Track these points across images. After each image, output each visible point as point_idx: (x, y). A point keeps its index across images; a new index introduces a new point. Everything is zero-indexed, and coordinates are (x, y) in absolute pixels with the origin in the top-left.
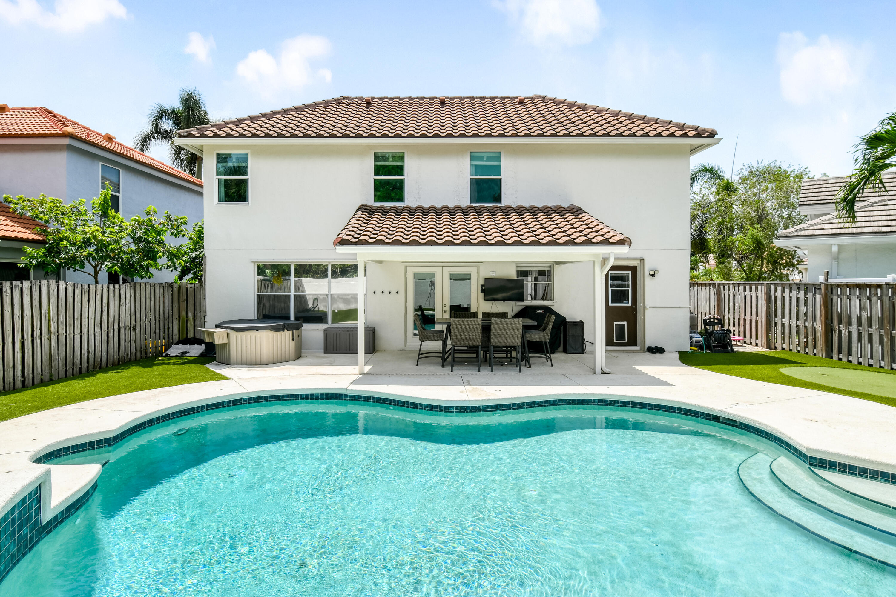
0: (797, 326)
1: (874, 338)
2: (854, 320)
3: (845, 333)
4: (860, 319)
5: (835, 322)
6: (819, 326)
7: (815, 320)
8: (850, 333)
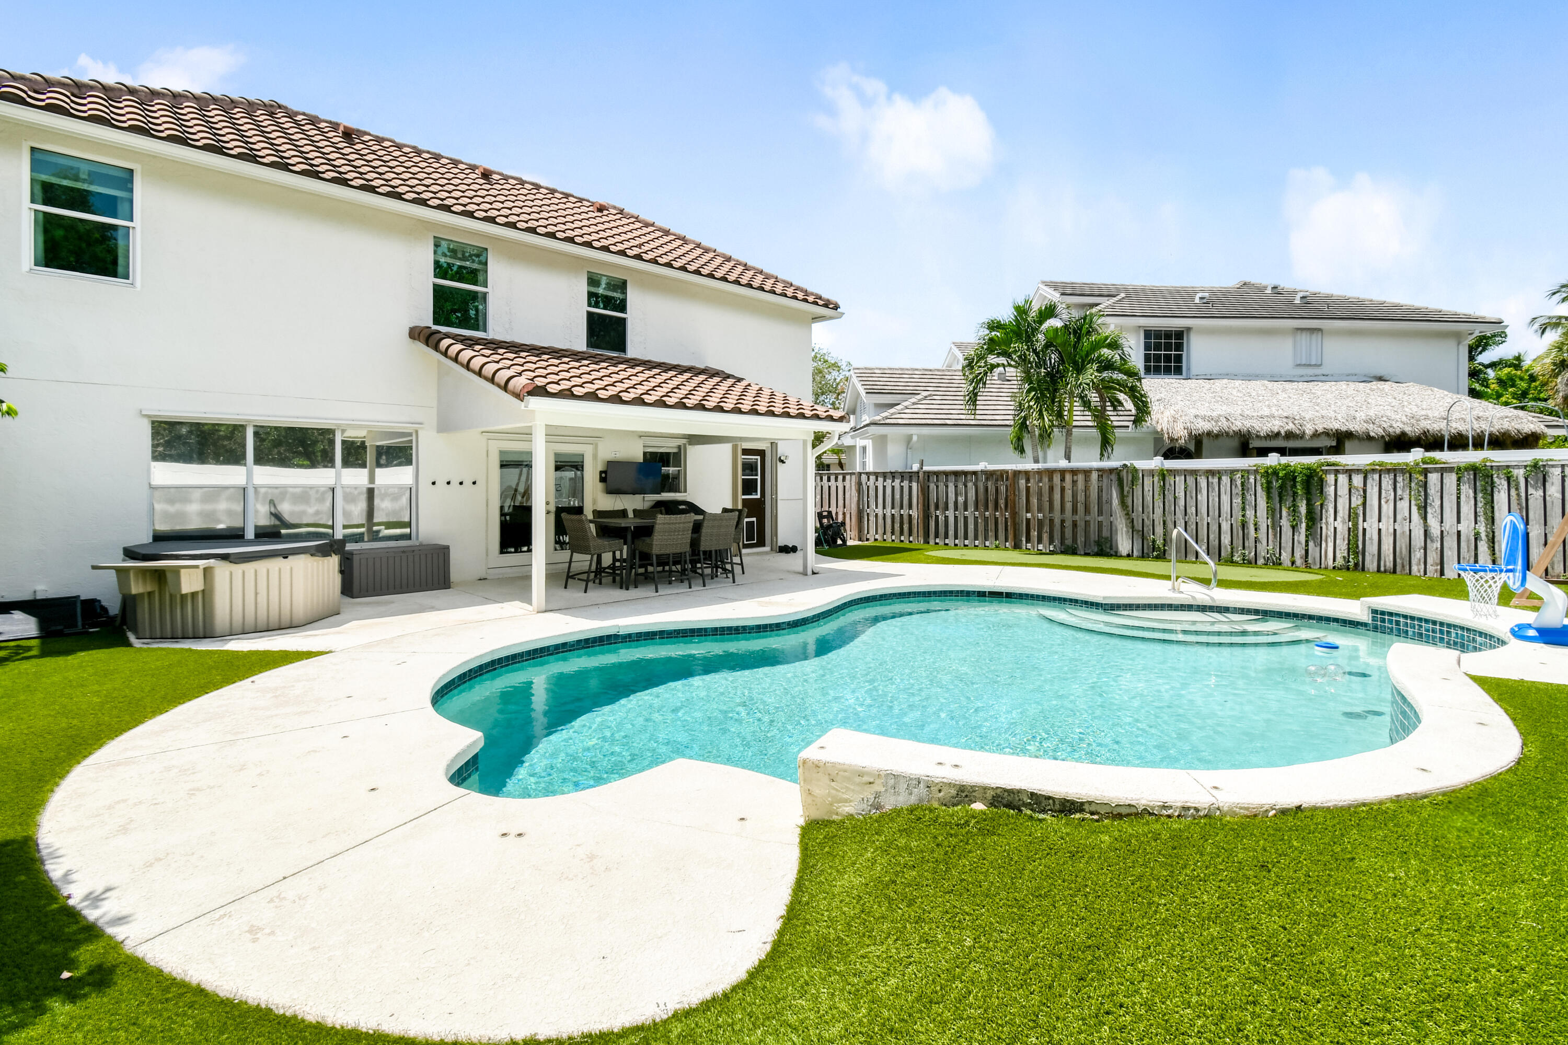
0: (893, 515)
1: (969, 520)
2: (951, 505)
3: (941, 519)
4: (956, 503)
5: (932, 508)
6: (914, 513)
7: (910, 507)
8: (946, 517)
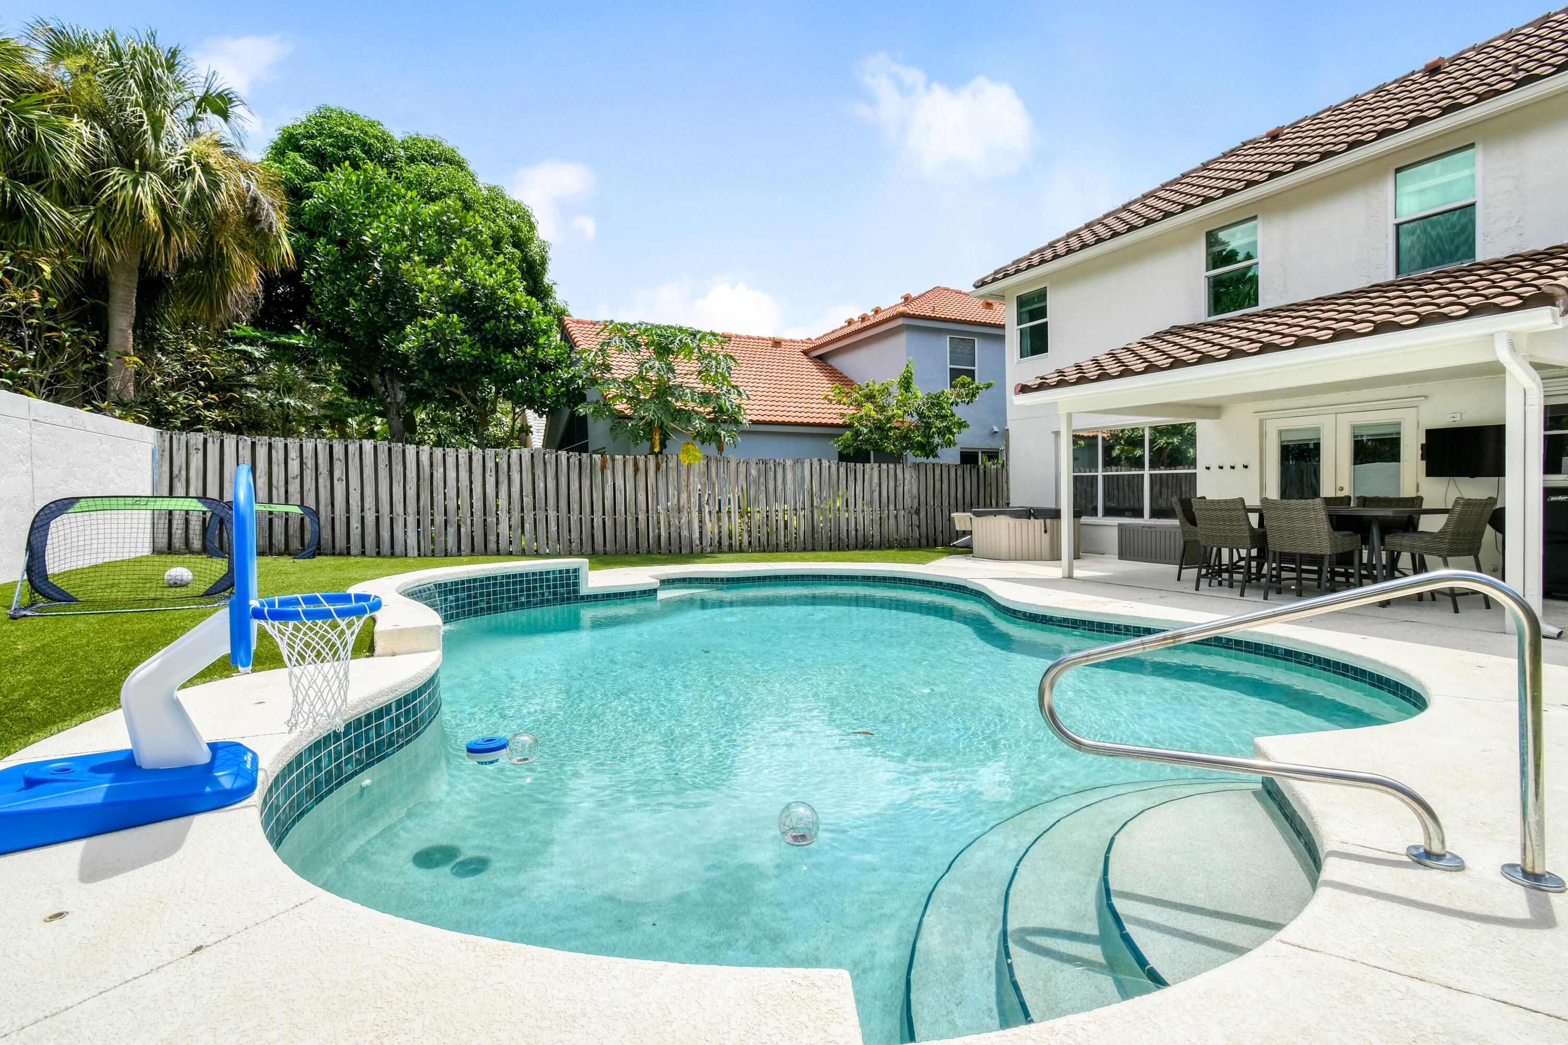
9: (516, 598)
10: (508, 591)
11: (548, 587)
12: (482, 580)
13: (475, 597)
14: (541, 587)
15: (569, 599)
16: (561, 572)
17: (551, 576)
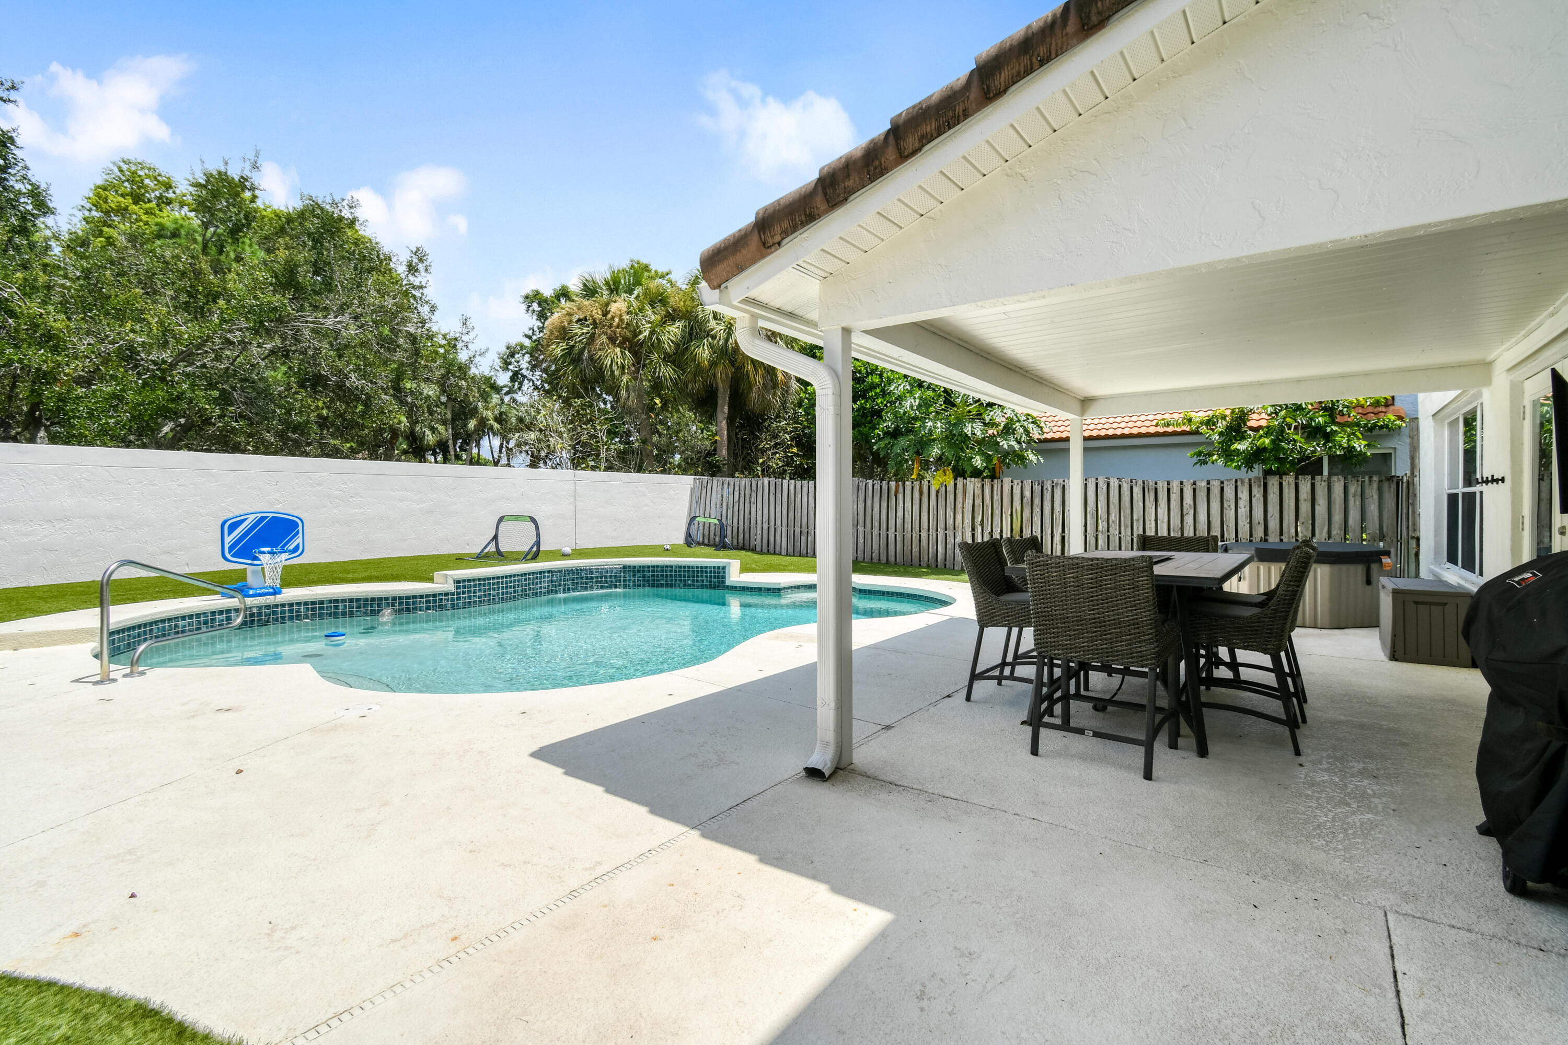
9: (685, 581)
10: (680, 576)
11: (706, 577)
12: (662, 567)
13: (657, 576)
14: (702, 576)
15: (719, 586)
16: (714, 567)
17: (708, 570)
